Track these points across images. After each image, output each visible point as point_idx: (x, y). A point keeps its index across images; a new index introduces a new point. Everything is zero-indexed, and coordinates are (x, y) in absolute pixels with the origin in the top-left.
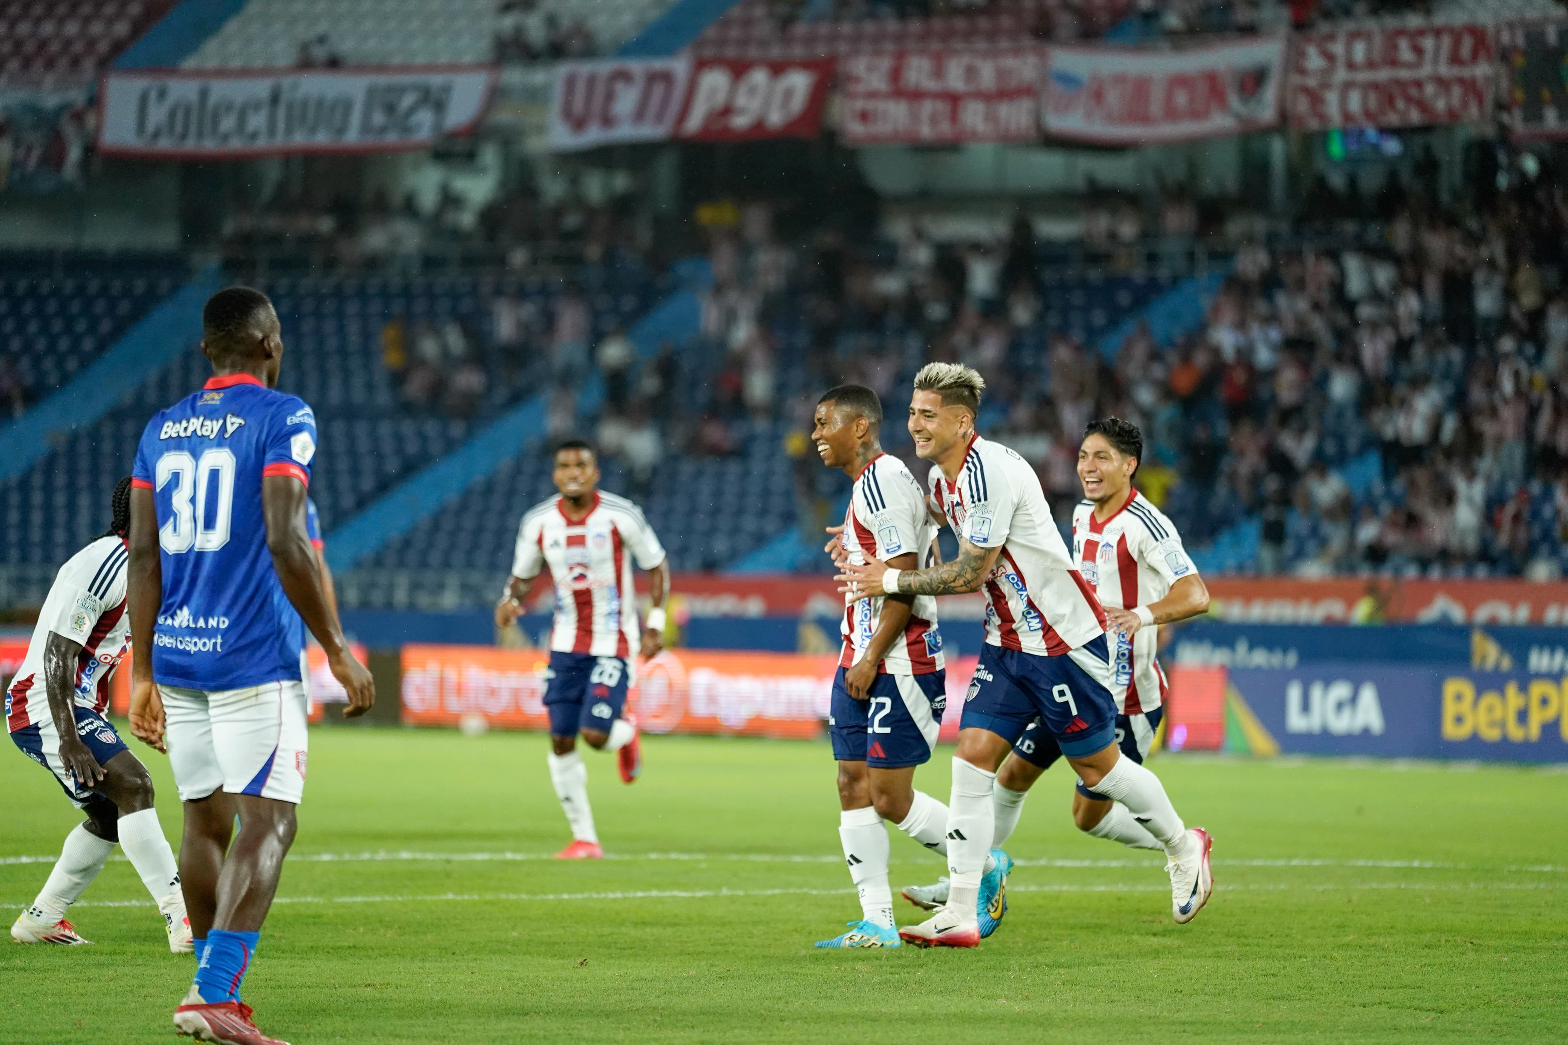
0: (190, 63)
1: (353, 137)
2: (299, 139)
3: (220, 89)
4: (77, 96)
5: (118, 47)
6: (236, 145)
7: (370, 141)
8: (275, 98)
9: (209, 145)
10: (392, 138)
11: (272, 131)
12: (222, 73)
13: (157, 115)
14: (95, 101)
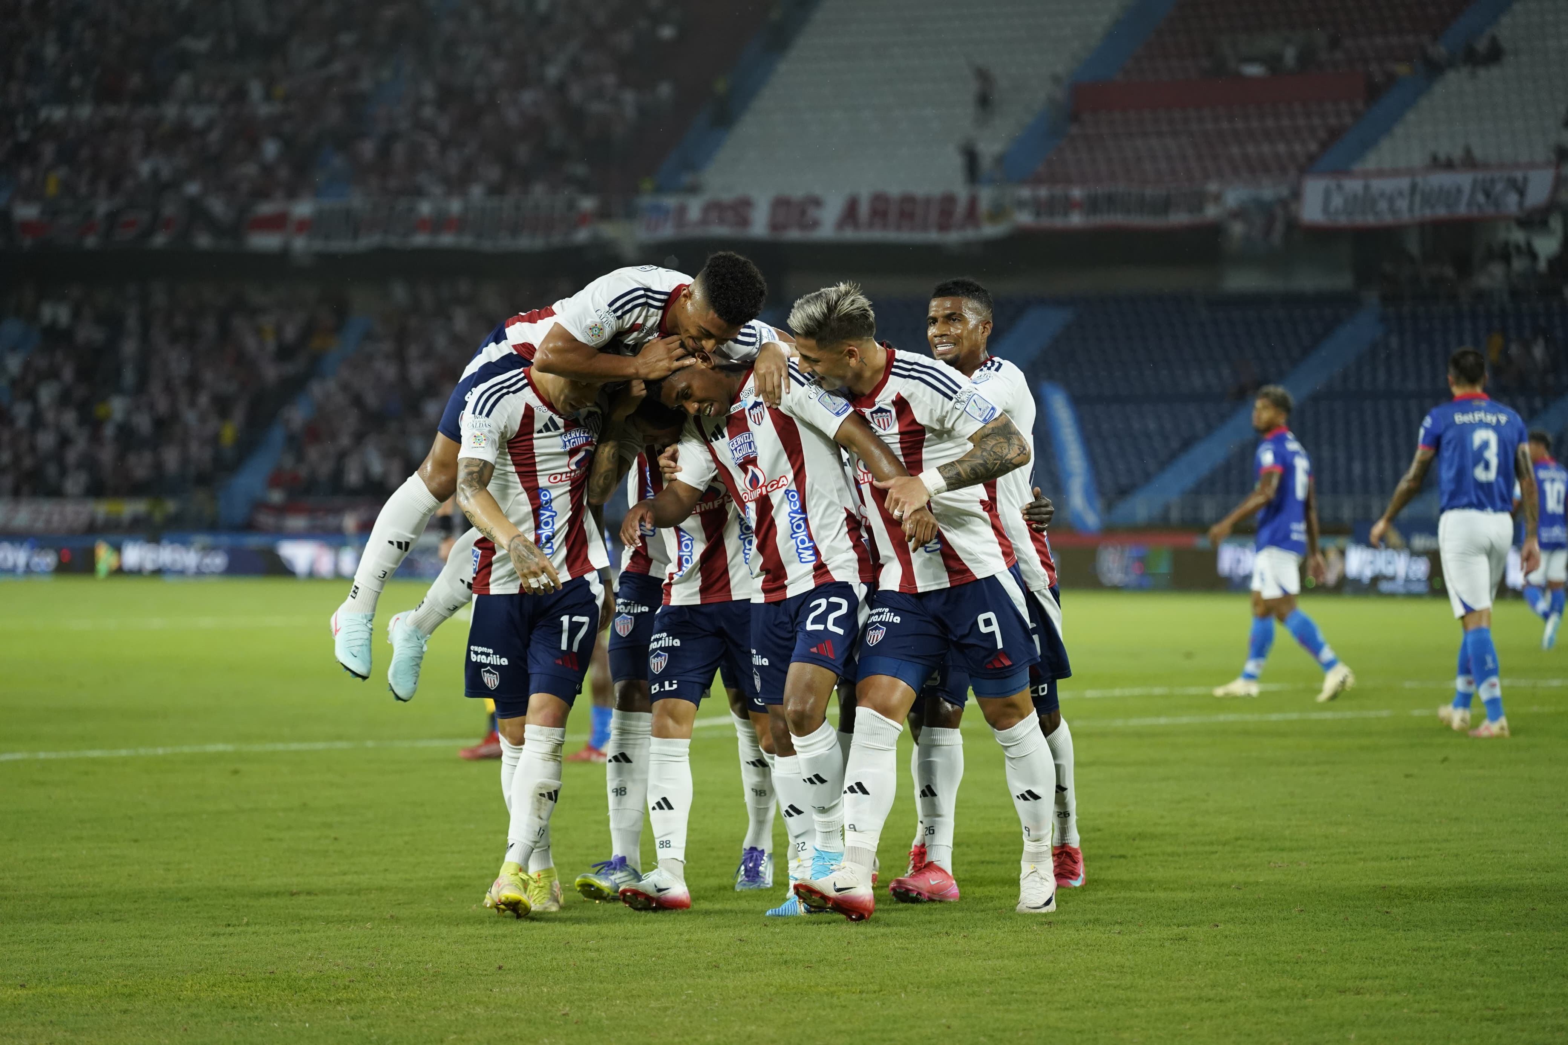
0: (1357, 167)
1: (1462, 210)
2: (1428, 213)
3: (1377, 185)
4: (1284, 191)
5: (1312, 159)
6: (1388, 219)
7: (1475, 212)
8: (1414, 188)
9: (1371, 220)
10: (1490, 211)
11: (1411, 209)
12: (1381, 173)
13: (1337, 201)
14: (1296, 194)
